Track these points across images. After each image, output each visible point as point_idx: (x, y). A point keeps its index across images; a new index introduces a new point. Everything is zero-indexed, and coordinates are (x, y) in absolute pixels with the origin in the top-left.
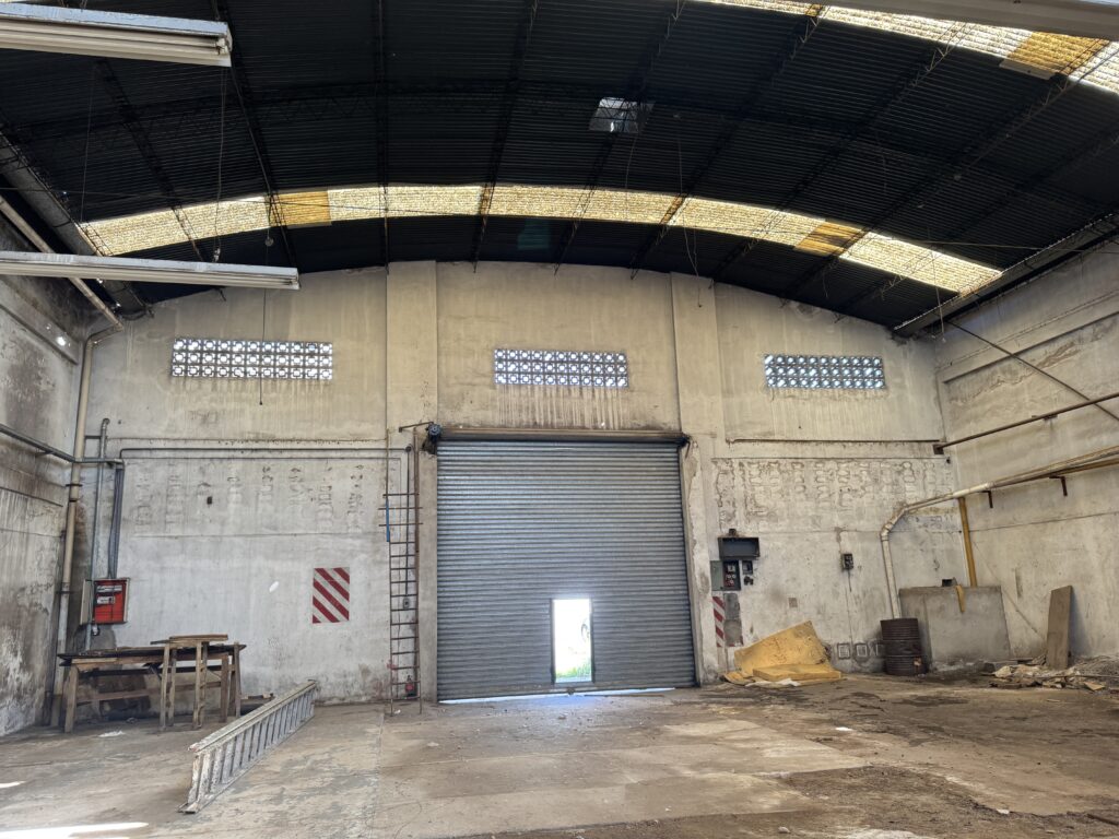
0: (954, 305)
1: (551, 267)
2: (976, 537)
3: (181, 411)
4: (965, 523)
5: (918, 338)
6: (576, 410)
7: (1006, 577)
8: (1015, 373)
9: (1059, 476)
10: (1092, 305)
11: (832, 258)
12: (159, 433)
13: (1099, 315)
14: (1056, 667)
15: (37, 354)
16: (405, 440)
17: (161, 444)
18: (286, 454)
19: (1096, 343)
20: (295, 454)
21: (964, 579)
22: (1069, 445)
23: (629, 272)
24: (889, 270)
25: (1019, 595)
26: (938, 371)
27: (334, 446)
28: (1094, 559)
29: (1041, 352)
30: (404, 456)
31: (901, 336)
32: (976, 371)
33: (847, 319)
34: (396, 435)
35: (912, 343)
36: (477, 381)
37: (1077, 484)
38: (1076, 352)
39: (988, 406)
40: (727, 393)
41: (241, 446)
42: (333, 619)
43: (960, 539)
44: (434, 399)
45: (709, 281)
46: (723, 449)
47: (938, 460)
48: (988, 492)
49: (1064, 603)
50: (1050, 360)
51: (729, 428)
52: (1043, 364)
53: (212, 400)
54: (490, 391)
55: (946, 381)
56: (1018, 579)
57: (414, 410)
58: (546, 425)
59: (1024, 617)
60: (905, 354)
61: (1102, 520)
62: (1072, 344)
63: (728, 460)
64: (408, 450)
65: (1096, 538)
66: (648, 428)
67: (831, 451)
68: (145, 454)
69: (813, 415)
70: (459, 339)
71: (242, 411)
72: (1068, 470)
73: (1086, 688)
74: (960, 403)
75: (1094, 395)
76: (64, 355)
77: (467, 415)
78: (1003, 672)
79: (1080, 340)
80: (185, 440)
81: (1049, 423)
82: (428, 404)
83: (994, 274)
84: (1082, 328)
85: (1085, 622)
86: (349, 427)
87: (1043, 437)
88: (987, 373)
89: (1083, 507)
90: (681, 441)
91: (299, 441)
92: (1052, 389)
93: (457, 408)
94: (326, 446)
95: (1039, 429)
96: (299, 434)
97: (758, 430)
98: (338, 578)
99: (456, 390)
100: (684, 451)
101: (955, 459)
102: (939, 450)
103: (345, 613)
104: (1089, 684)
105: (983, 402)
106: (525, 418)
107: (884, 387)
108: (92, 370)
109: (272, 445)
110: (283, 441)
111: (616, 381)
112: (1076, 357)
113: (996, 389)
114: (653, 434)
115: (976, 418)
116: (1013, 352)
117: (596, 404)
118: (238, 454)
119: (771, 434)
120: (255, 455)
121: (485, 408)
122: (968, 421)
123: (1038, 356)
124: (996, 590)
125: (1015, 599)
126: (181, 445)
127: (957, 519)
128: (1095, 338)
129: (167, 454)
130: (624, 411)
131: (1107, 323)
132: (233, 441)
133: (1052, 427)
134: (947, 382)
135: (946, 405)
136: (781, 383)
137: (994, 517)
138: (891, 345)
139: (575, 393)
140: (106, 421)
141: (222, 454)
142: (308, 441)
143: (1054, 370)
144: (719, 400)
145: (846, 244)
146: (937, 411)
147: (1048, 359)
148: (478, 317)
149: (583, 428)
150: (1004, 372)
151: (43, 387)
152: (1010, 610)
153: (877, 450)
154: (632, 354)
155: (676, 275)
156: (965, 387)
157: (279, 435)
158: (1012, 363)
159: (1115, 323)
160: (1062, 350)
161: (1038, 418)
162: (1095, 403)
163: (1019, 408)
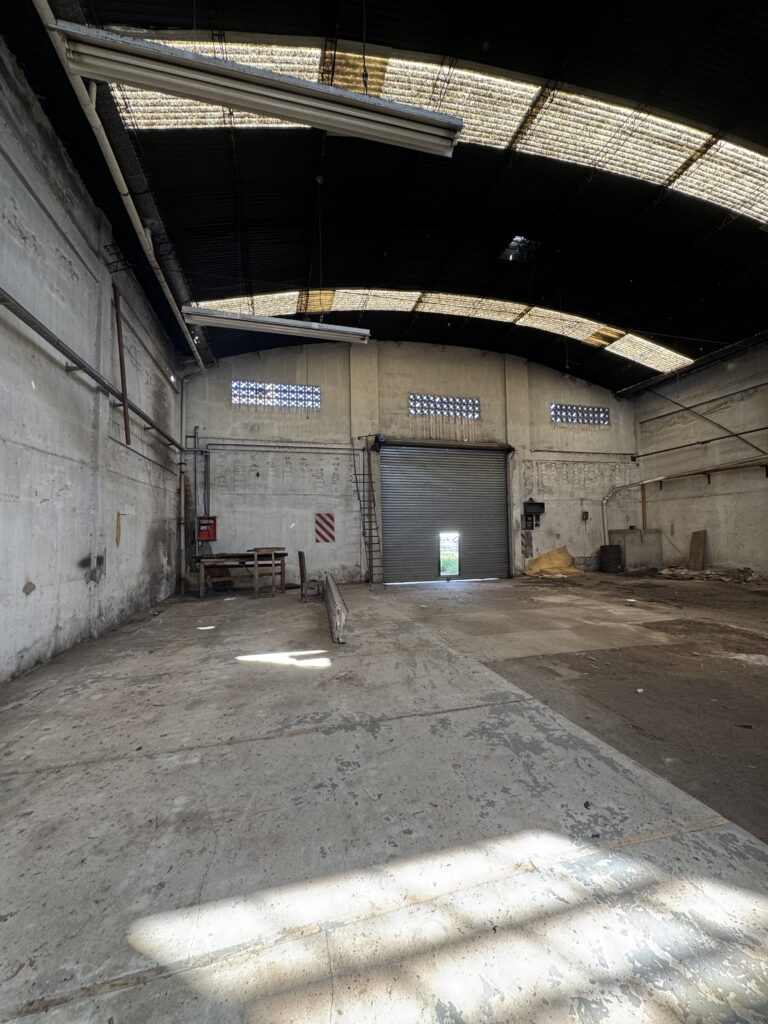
0: (659, 379)
1: (440, 347)
2: (649, 505)
3: (238, 423)
4: (643, 497)
5: (628, 398)
6: (452, 430)
7: (665, 524)
8: (687, 418)
9: (707, 474)
10: (743, 381)
12: (227, 435)
13: (747, 386)
14: (694, 570)
15: (163, 385)
16: (359, 445)
17: (229, 442)
18: (298, 450)
19: (742, 403)
20: (303, 450)
21: (640, 526)
22: (716, 457)
23: (481, 352)
24: (630, 357)
25: (672, 533)
26: (636, 417)
27: (323, 446)
28: (722, 517)
29: (705, 406)
30: (361, 453)
31: (619, 397)
32: (660, 417)
33: (593, 386)
34: (356, 442)
35: (624, 400)
36: (400, 412)
37: (717, 478)
38: (729, 407)
39: (666, 436)
40: (531, 424)
41: (274, 444)
42: (326, 541)
43: (640, 506)
44: (377, 421)
45: (525, 360)
46: (528, 455)
47: (632, 464)
48: (661, 482)
49: (700, 539)
50: (709, 412)
51: (532, 443)
52: (705, 413)
53: (255, 418)
54: (406, 418)
55: (641, 424)
56: (672, 526)
57: (366, 428)
58: (436, 438)
59: (674, 546)
60: (621, 407)
61: (730, 497)
62: (726, 403)
63: (530, 461)
64: (363, 450)
65: (725, 506)
66: (490, 442)
67: (581, 458)
68: (221, 447)
69: (574, 439)
70: (389, 387)
71: (272, 424)
72: (715, 470)
73: (720, 580)
74: (647, 434)
75: (736, 431)
76: (173, 387)
77: (394, 431)
78: (665, 572)
79: (732, 401)
80: (243, 440)
81: (704, 445)
82: (373, 424)
83: (689, 361)
84: (734, 394)
85: (711, 548)
86: (331, 436)
87: (700, 453)
88: (669, 417)
89: (720, 489)
90: (508, 450)
91: (305, 442)
92: (708, 427)
93: (388, 427)
94: (319, 446)
95: (697, 449)
96: (304, 439)
97: (546, 445)
98: (328, 519)
99: (388, 416)
100: (510, 455)
101: (641, 464)
102: (634, 459)
103: (333, 537)
104: (723, 578)
105: (662, 434)
106: (425, 434)
107: (609, 424)
108: (187, 397)
109: (290, 445)
110: (296, 442)
111: (474, 415)
112: (727, 410)
113: (673, 427)
114: (495, 445)
115: (658, 443)
116: (687, 407)
117: (463, 428)
118: (272, 449)
119: (552, 447)
120: (281, 450)
121: (404, 427)
122: (652, 444)
123: (702, 409)
124: (659, 531)
125: (669, 535)
126: (240, 443)
127: (639, 495)
128: (742, 400)
129: (233, 448)
130: (477, 432)
131: (751, 391)
132: (269, 441)
133: (706, 447)
135: (639, 436)
136: (559, 420)
137: (661, 494)
138: (614, 401)
139: (452, 421)
140: (196, 427)
141: (263, 449)
142: (310, 443)
143: (713, 417)
144: (528, 426)
145: (611, 340)
146: (634, 438)
148: (401, 374)
149: (456, 440)
150: (679, 418)
151: (166, 405)
152: (665, 541)
153: (604, 459)
154: (482, 399)
155: (508, 355)
156: (652, 426)
157: (293, 439)
158: (685, 413)
159: (756, 391)
160: (718, 406)
161: (698, 443)
162: (737, 435)
163: (686, 438)
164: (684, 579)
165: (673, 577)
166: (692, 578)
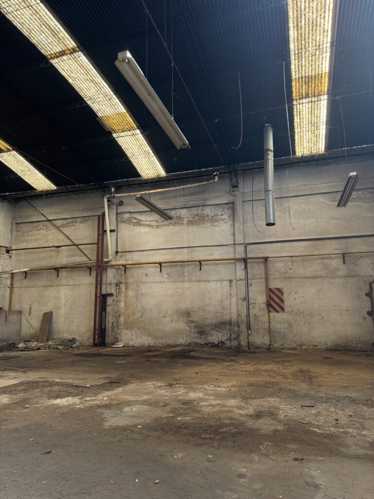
0: (33, 193)
2: (15, 290)
4: (12, 284)
5: (9, 201)
7: (25, 307)
8: (48, 227)
9: (57, 270)
10: (83, 211)
13: (85, 215)
14: (42, 342)
21: (6, 308)
24: (14, 170)
25: (30, 314)
28: (63, 301)
29: (61, 222)
32: (31, 222)
35: (6, 203)
37: (63, 273)
38: (74, 225)
43: (8, 290)
48: (26, 272)
49: (48, 318)
50: (63, 226)
55: (17, 224)
56: (30, 308)
59: (29, 324)
61: (69, 287)
62: (73, 222)
65: (65, 294)
72: (62, 268)
74: (21, 233)
75: (77, 242)
78: (21, 345)
81: (57, 249)
83: (53, 187)
84: (77, 218)
85: (54, 325)
87: (54, 254)
88: (36, 224)
89: (63, 282)
92: (62, 237)
112: (73, 227)
115: (27, 241)
122: (23, 242)
123: (59, 223)
124: (20, 312)
125: (27, 316)
127: (9, 282)
135: (14, 233)
137: (26, 283)
143: (64, 230)
146: (10, 235)
147: (62, 225)
150: (43, 226)
152: (24, 321)
156: (25, 228)
159: (89, 219)
160: (68, 223)
161: (54, 247)
162: (77, 245)
163: (47, 241)
164: (33, 350)
165: (26, 349)
166: (39, 349)
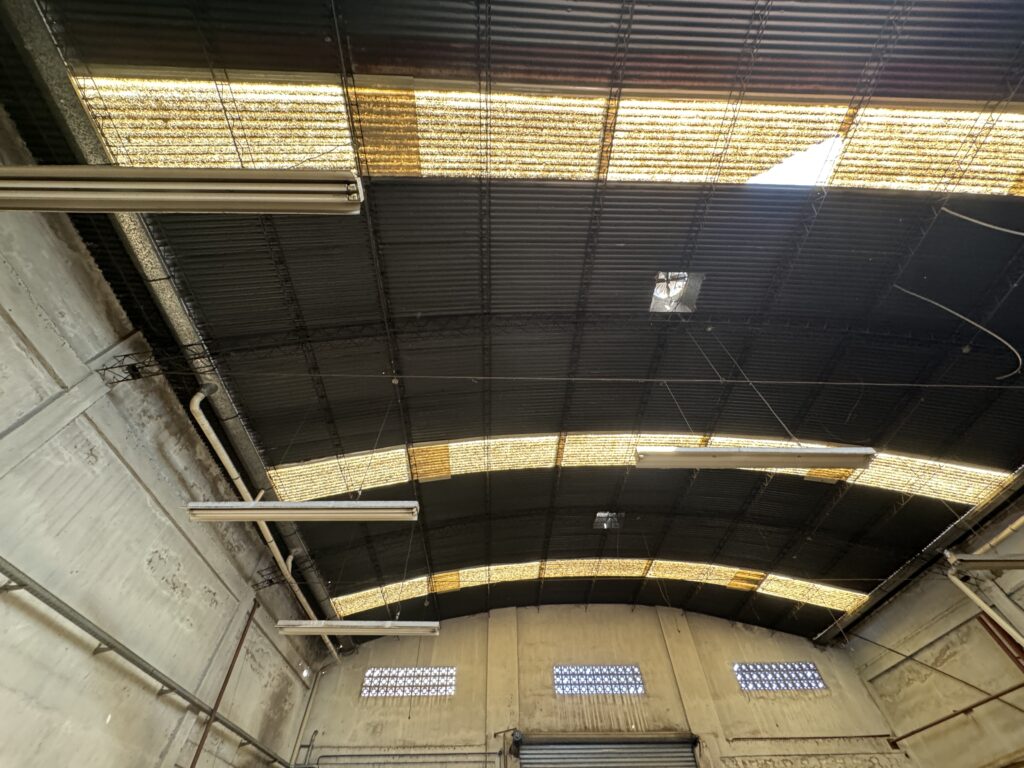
0: (847, 621)
3: (362, 723)
5: (832, 646)
6: (612, 713)
8: (918, 672)
10: (945, 615)
11: (752, 592)
12: (345, 742)
15: (290, 683)
16: (496, 745)
17: (343, 752)
18: (421, 759)
19: (965, 645)
20: (427, 759)
22: (1000, 738)
23: (629, 607)
24: (791, 598)
26: (859, 673)
27: (451, 751)
29: (928, 653)
30: (497, 759)
31: (821, 644)
33: (778, 634)
34: (492, 741)
35: (829, 648)
36: (543, 692)
38: (955, 653)
40: (716, 696)
41: (394, 752)
44: (516, 708)
45: (681, 611)
46: (727, 749)
47: (896, 755)
50: (938, 661)
51: (726, 727)
52: (935, 663)
53: (381, 714)
54: (553, 700)
57: (503, 719)
58: (594, 730)
60: (829, 660)
62: (948, 647)
63: (732, 758)
64: (500, 753)
66: (666, 729)
67: (809, 747)
68: (333, 760)
69: (783, 713)
70: (531, 660)
71: (398, 721)
74: (889, 700)
76: (304, 683)
77: (541, 721)
79: (952, 643)
80: (360, 747)
81: (970, 716)
82: (512, 713)
83: (864, 597)
86: (463, 734)
87: (973, 730)
88: (896, 673)
90: (693, 741)
91: (430, 746)
92: (955, 686)
93: (531, 715)
94: (447, 751)
95: (966, 723)
96: (431, 741)
97: (747, 728)
99: (530, 700)
100: (697, 749)
102: (895, 744)
105: (906, 699)
106: (578, 722)
107: (826, 687)
108: (317, 693)
109: (413, 752)
110: (420, 747)
111: (636, 689)
112: (957, 657)
113: (911, 687)
114: (671, 735)
115: (909, 713)
116: (908, 654)
117: (626, 708)
118: (390, 759)
119: (757, 732)
120: (402, 760)
121: (551, 714)
122: (903, 715)
123: (928, 657)
126: (357, 752)
128: (963, 642)
129: (347, 760)
130: (646, 715)
131: (964, 629)
132: (389, 747)
133: (974, 720)
134: (871, 681)
135: (880, 703)
136: (751, 686)
138: (815, 652)
139: (610, 701)
140: (316, 732)
141: (381, 760)
142: (436, 747)
143: (948, 669)
144: (710, 701)
146: (875, 707)
148: (542, 643)
149: (620, 731)
150: (909, 672)
151: (286, 707)
153: (844, 747)
154: (642, 666)
155: (659, 608)
156: (887, 685)
157: (418, 743)
158: (912, 664)
159: (969, 628)
160: (943, 652)
161: (956, 714)
